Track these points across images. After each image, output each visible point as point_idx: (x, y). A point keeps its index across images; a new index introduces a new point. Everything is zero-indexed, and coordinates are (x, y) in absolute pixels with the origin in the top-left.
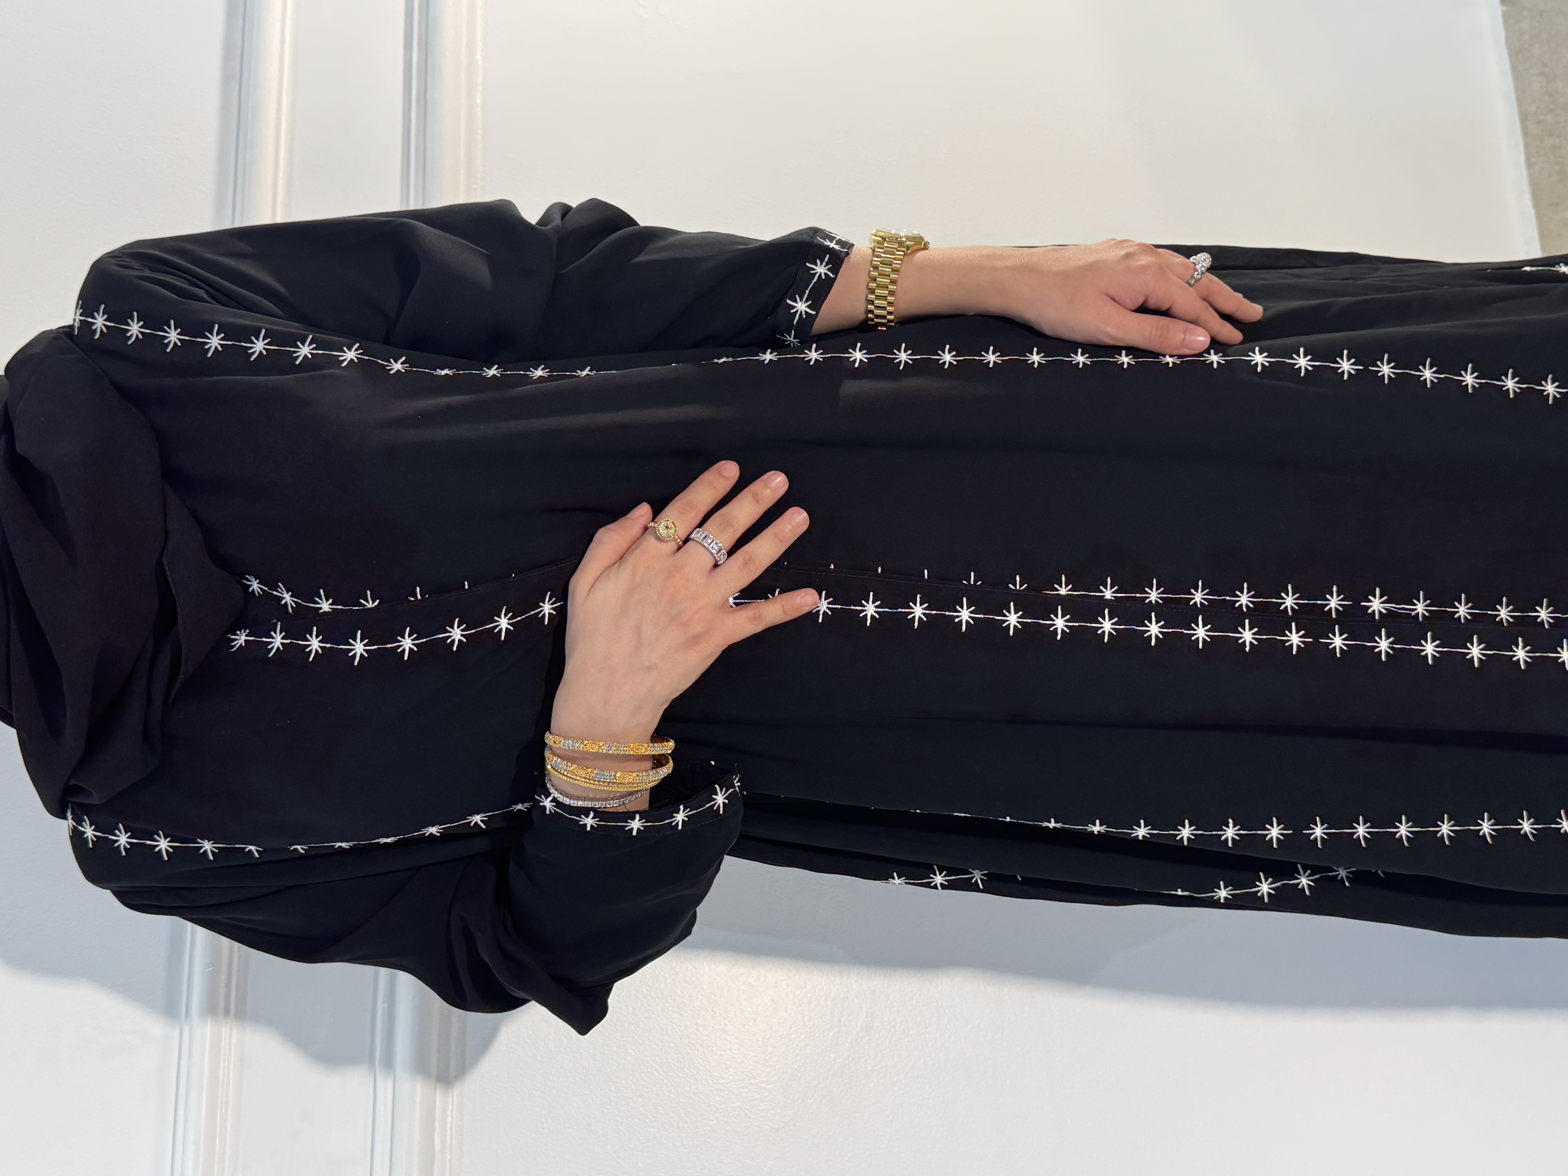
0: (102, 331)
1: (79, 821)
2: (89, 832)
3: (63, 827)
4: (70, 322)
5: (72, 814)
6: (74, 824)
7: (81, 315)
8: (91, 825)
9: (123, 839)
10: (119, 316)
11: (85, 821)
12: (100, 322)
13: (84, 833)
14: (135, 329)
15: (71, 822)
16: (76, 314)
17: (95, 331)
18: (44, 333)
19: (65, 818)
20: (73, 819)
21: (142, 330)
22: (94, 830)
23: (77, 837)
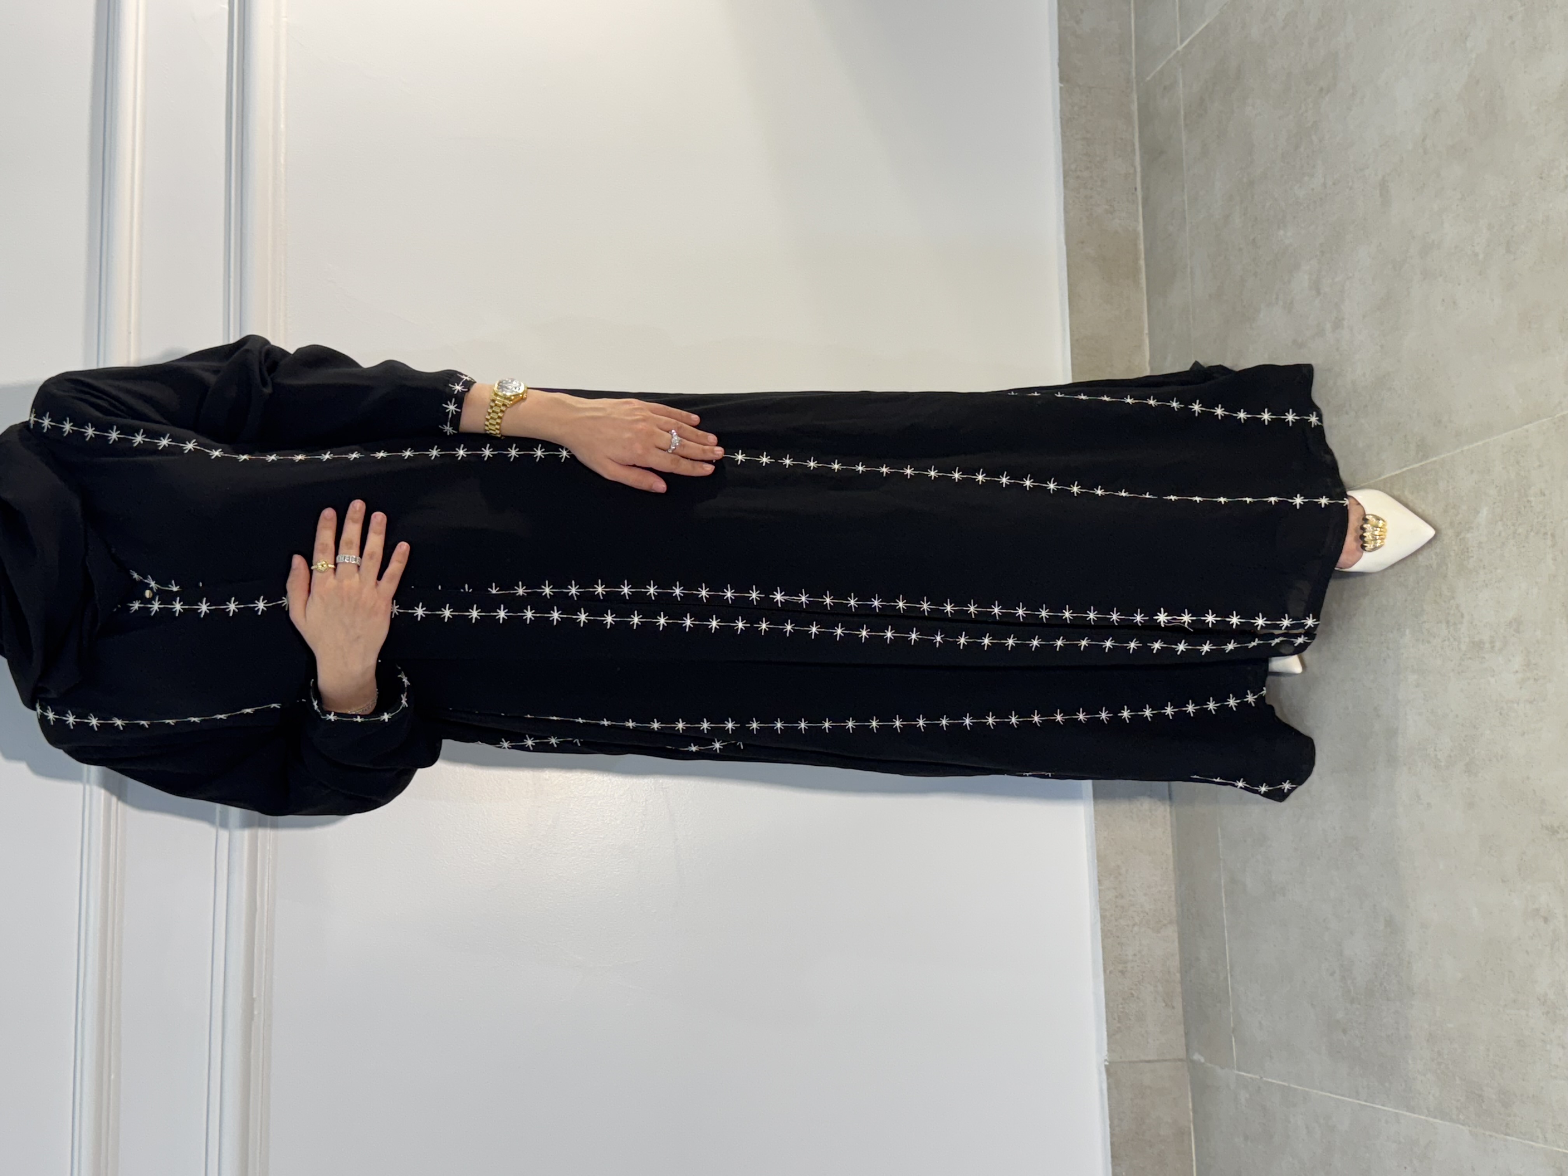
0: (48, 428)
1: (44, 709)
2: (51, 716)
3: (33, 716)
4: (27, 419)
5: (40, 705)
6: (41, 711)
7: (35, 417)
8: (52, 712)
9: (71, 719)
10: (58, 419)
11: (48, 709)
12: (46, 422)
13: (47, 716)
14: (67, 427)
15: (39, 710)
16: (31, 416)
17: (43, 428)
18: (11, 427)
19: (34, 709)
20: (40, 708)
21: (72, 428)
22: (54, 714)
23: (43, 720)
